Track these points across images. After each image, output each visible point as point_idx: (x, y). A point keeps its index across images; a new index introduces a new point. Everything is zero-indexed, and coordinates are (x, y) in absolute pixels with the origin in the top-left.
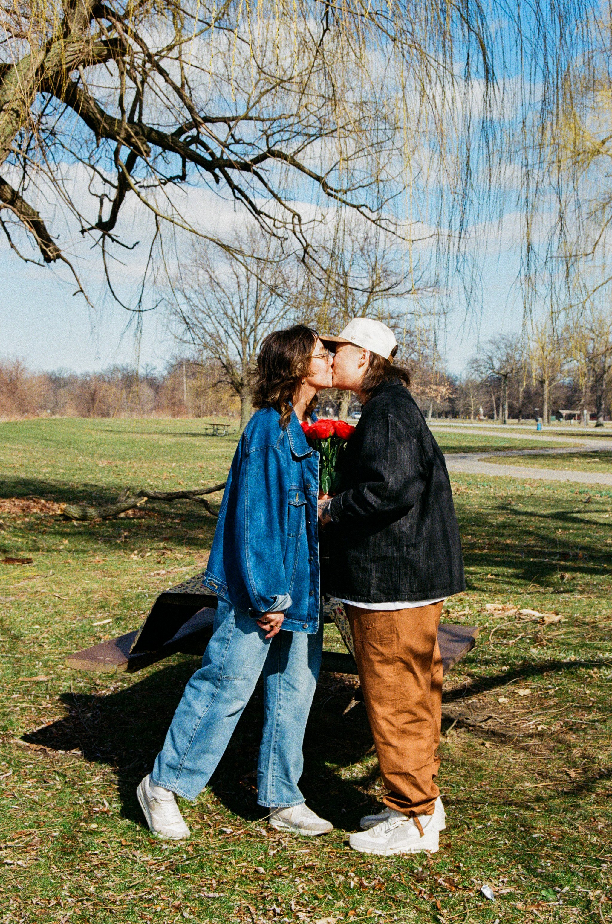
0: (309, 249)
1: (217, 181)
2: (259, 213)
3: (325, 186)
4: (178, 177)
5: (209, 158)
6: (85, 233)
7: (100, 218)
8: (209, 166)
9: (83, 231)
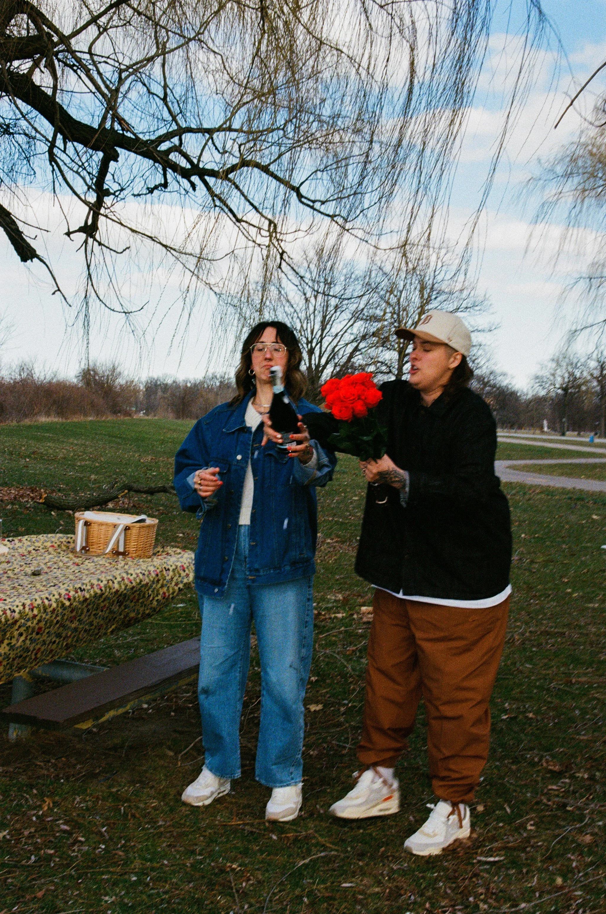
0: (285, 256)
1: (194, 189)
2: (239, 221)
3: (300, 196)
4: (161, 185)
5: (189, 166)
6: (71, 236)
7: (86, 222)
8: (186, 174)
9: (68, 234)
